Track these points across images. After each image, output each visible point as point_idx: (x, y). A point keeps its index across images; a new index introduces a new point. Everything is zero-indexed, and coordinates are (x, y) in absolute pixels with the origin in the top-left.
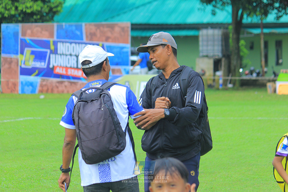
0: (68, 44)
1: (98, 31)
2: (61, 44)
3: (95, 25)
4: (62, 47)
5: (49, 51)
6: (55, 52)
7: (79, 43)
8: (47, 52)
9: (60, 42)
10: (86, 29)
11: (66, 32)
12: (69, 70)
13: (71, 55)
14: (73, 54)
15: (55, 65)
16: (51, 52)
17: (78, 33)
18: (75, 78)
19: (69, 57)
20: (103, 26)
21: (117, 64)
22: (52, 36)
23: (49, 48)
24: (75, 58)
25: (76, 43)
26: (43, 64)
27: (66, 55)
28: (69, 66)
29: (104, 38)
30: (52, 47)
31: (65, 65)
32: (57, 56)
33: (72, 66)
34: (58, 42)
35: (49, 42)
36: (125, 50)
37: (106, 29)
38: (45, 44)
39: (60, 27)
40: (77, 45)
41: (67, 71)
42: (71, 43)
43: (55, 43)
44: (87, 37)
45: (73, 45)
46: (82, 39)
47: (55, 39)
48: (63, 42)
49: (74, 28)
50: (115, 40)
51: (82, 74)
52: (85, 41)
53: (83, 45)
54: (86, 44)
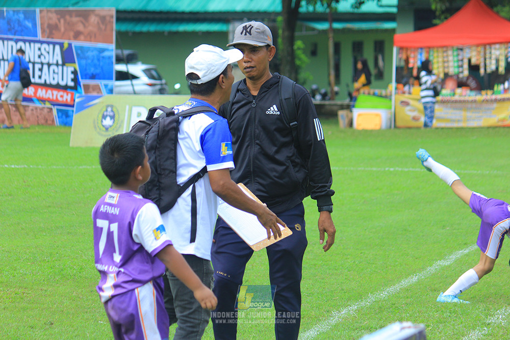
1: (62, 21)
2: (1, 42)
3: (57, 12)
4: (1, 48)
7: (30, 41)
10: (42, 18)
11: (9, 22)
17: (29, 24)
20: (70, 13)
21: (93, 77)
25: (24, 41)
29: (72, 34)
36: (106, 54)
37: (75, 19)
40: (28, 44)
42: (16, 41)
44: (43, 31)
45: (21, 44)
46: (36, 35)
48: (3, 40)
49: (21, 16)
50: (90, 37)
51: (35, 93)
52: (40, 37)
53: (38, 45)
54: (42, 42)
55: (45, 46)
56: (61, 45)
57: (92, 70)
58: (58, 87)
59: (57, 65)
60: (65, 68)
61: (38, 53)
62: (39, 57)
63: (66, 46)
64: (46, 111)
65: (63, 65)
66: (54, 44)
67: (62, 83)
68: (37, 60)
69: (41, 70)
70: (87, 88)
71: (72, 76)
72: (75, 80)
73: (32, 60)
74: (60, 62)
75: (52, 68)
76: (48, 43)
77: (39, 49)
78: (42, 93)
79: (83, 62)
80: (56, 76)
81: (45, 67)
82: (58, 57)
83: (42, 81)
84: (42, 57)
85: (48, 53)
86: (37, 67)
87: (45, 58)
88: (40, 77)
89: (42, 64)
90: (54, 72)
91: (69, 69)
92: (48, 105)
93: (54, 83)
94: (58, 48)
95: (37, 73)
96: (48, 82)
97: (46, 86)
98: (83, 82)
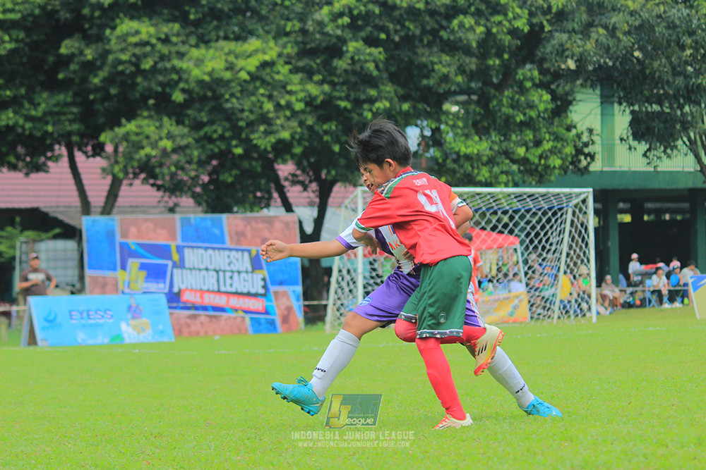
0: (201, 251)
1: (249, 227)
2: (191, 250)
3: (243, 219)
4: (191, 257)
5: (170, 263)
6: (180, 265)
7: (219, 249)
8: (166, 265)
9: (188, 247)
10: (229, 225)
11: (197, 230)
12: (206, 296)
13: (207, 269)
14: (211, 267)
15: (183, 287)
16: (175, 265)
17: (217, 232)
18: (216, 309)
19: (204, 272)
20: (255, 218)
21: (281, 283)
22: (173, 237)
23: (169, 257)
24: (214, 274)
25: (214, 249)
26: (161, 286)
27: (200, 270)
28: (205, 288)
29: (259, 241)
30: (176, 257)
31: (198, 288)
32: (184, 271)
33: (211, 289)
34: (184, 247)
35: (168, 247)
37: (261, 226)
38: (163, 251)
39: (186, 222)
40: (217, 251)
41: (202, 297)
42: (206, 249)
43: (180, 250)
44: (231, 238)
45: (210, 252)
46: (223, 242)
47: (179, 242)
48: (192, 247)
49: (209, 223)
51: (228, 302)
52: (228, 244)
53: (227, 253)
54: (230, 250)
55: (233, 253)
56: (249, 251)
57: (280, 277)
58: (248, 295)
59: (247, 272)
60: (255, 276)
61: (227, 261)
62: (229, 264)
63: (254, 253)
64: (239, 320)
65: (253, 272)
66: (243, 251)
67: (253, 291)
68: (228, 268)
69: (231, 278)
70: (276, 293)
71: (262, 283)
72: (265, 287)
73: (223, 268)
74: (250, 269)
75: (243, 275)
76: (237, 250)
77: (229, 257)
78: (234, 301)
79: (272, 268)
80: (246, 284)
81: (236, 275)
82: (248, 265)
83: (233, 290)
84: (232, 265)
85: (237, 260)
86: (228, 274)
87: (235, 266)
88: (231, 285)
89: (232, 272)
90: (245, 280)
91: (259, 276)
92: (241, 314)
93: (245, 291)
94: (246, 254)
95: (228, 281)
96: (239, 291)
97: (237, 294)
98: (272, 289)
